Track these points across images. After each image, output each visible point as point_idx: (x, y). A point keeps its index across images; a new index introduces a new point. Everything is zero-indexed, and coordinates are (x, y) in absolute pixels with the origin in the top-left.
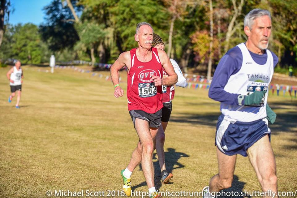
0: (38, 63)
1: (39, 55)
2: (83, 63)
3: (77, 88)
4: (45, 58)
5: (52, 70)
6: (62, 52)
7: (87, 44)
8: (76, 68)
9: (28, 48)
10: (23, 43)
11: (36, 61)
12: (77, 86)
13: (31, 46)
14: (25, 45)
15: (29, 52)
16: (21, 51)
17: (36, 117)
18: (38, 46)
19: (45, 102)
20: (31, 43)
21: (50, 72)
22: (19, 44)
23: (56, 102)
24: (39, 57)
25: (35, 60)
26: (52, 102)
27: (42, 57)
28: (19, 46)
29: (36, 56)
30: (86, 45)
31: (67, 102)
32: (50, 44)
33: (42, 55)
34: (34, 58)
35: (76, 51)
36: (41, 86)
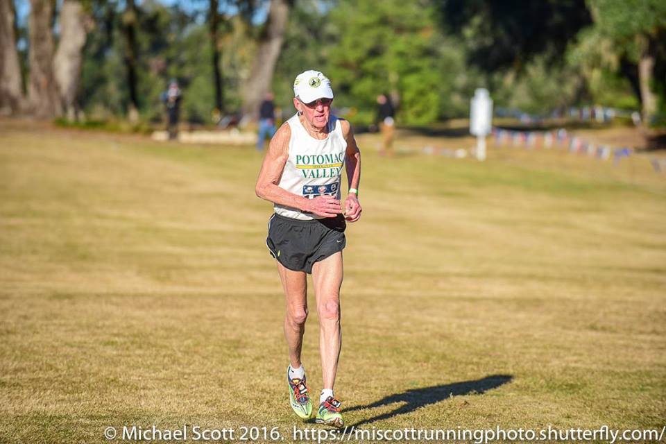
0: (426, 120)
1: (434, 87)
2: (605, 117)
3: (576, 219)
4: (456, 100)
5: (481, 149)
6: (521, 74)
7: (621, 41)
8: (579, 139)
9: (390, 62)
10: (368, 42)
11: (419, 114)
12: (578, 210)
13: (401, 54)
14: (375, 53)
15: (393, 77)
16: (362, 75)
17: (402, 336)
18: (428, 52)
19: (445, 276)
20: (401, 43)
21: (471, 157)
22: (356, 45)
23: (487, 275)
24: (433, 98)
25: (417, 108)
26: (471, 276)
27: (445, 96)
28: (352, 56)
29: (421, 93)
30: (617, 44)
31: (531, 277)
32: (472, 45)
33: (444, 88)
34: (413, 103)
35: (577, 71)
36: (434, 211)
